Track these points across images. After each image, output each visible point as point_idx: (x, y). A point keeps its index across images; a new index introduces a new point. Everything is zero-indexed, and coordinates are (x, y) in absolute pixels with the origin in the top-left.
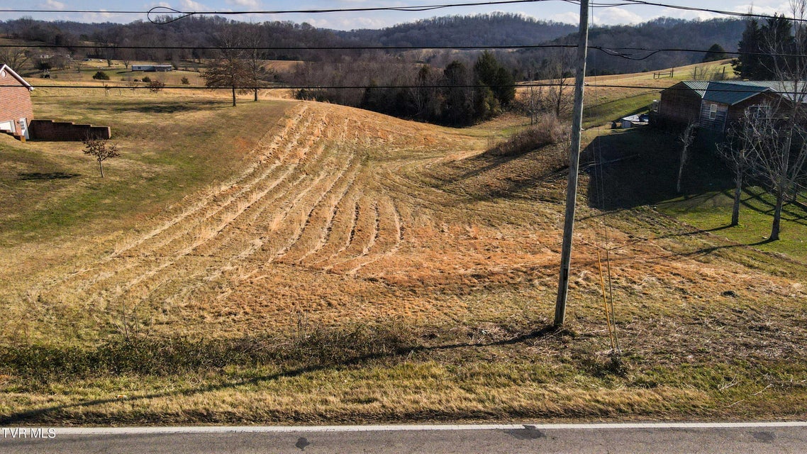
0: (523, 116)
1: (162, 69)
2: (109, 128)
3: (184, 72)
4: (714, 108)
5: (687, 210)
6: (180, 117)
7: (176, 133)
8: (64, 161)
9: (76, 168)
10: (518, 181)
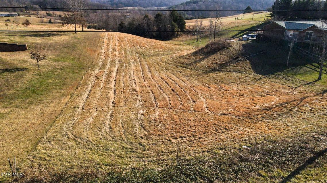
0: (191, 35)
1: (13, 16)
2: (27, 45)
3: (24, 17)
4: (291, 32)
5: (295, 74)
6: (55, 39)
7: (59, 47)
8: (16, 62)
9: (24, 65)
10: (220, 64)
